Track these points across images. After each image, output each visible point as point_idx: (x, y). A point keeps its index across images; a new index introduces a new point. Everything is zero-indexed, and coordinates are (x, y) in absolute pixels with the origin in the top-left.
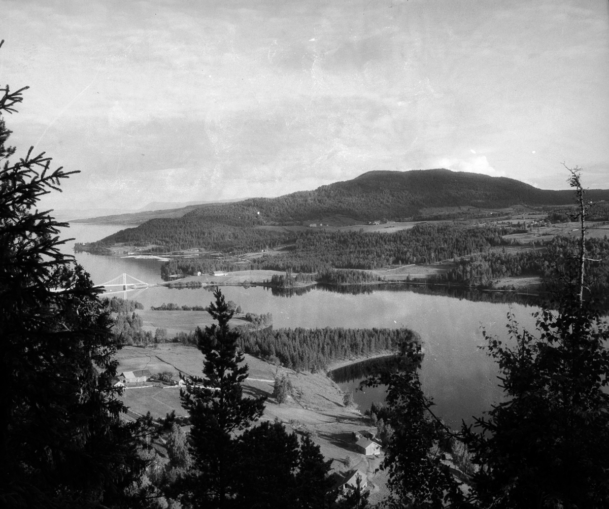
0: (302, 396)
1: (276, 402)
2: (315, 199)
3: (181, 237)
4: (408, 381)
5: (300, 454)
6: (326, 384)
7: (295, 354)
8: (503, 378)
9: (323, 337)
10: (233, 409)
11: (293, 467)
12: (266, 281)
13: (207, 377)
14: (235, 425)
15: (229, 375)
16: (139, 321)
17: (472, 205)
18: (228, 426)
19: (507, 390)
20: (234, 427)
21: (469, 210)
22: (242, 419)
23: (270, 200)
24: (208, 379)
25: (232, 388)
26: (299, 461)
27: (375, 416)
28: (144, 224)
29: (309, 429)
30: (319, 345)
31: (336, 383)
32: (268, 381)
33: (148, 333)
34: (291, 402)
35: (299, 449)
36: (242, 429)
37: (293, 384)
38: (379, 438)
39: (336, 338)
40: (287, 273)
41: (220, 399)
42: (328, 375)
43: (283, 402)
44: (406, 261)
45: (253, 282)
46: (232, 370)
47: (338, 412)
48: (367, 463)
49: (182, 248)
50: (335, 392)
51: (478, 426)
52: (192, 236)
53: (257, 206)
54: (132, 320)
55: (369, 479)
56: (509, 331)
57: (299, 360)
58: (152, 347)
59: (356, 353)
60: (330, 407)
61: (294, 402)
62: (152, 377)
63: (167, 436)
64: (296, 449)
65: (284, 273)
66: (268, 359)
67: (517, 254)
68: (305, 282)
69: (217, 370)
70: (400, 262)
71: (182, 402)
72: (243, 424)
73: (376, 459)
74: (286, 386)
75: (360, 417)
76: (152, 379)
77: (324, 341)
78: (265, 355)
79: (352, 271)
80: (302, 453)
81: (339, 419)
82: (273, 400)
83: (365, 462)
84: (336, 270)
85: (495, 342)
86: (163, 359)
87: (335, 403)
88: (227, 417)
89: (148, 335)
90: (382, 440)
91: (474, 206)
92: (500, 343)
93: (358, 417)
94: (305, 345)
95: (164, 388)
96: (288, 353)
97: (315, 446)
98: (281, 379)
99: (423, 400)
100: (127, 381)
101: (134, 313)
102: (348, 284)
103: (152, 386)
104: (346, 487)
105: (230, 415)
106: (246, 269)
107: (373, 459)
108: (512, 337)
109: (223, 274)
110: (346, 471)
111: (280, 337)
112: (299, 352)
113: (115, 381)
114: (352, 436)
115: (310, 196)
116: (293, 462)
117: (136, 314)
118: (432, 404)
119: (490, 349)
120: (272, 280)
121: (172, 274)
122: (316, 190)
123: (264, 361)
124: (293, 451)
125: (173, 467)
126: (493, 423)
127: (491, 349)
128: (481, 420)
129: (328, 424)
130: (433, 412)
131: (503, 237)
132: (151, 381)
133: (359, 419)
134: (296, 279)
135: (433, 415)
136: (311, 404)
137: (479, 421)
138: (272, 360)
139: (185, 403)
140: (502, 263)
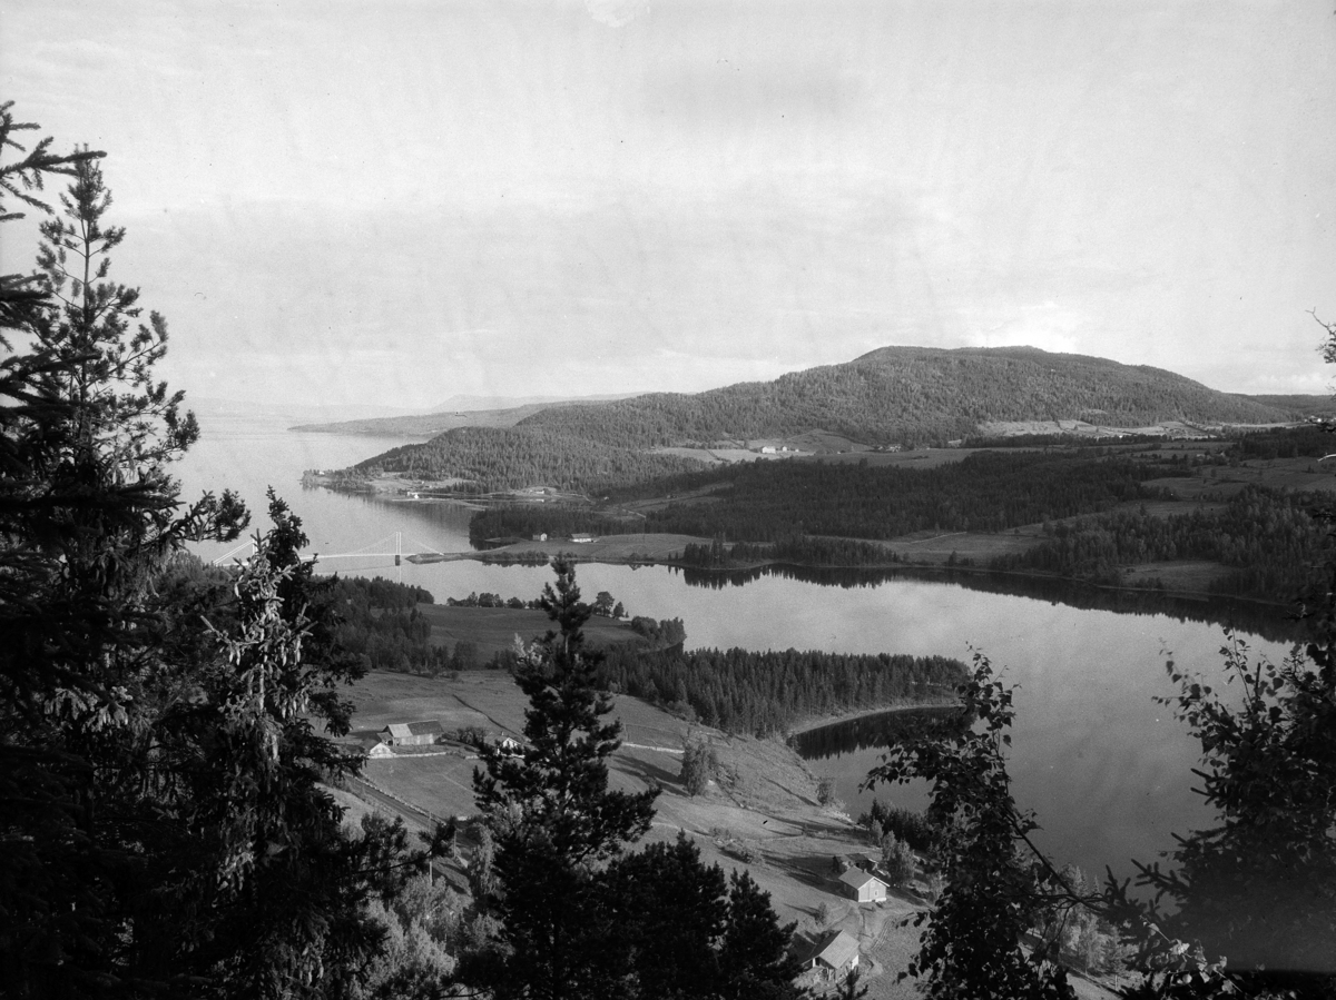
0: (738, 783)
1: (687, 792)
2: (774, 399)
3: (512, 465)
4: (979, 771)
5: (728, 909)
6: (784, 761)
7: (725, 699)
8: (1206, 772)
9: (781, 669)
10: (587, 814)
11: (713, 936)
12: (673, 556)
13: (532, 743)
14: (589, 849)
15: (579, 741)
16: (425, 625)
17: (1082, 420)
18: (575, 850)
19: (1213, 802)
20: (587, 852)
21: (1076, 428)
22: (605, 836)
23: (686, 397)
24: (533, 748)
25: (585, 770)
26: (725, 923)
27: (878, 826)
28: (440, 437)
29: (748, 847)
30: (772, 684)
31: (805, 758)
32: (671, 751)
33: (440, 649)
34: (715, 794)
35: (727, 899)
36: (605, 858)
37: (720, 758)
38: (884, 870)
39: (807, 673)
40: (715, 543)
41: (558, 792)
42: (789, 743)
43: (699, 794)
44: (948, 526)
45: (649, 556)
46: (586, 730)
47: (806, 814)
48: (861, 918)
49: (513, 487)
50: (800, 776)
51: (1146, 883)
52: (533, 464)
53: (661, 408)
54: (410, 623)
55: (864, 948)
56: (1227, 663)
57: (732, 713)
58: (447, 677)
59: (846, 702)
60: (790, 805)
61: (720, 793)
62: (445, 736)
63: (470, 853)
64: (721, 898)
65: (709, 542)
66: (672, 708)
67: (1170, 518)
68: (750, 560)
69: (554, 729)
70: (937, 526)
71: (477, 795)
72: (607, 849)
73: (879, 910)
74: (705, 763)
75: (849, 827)
76: (444, 740)
77: (784, 677)
78: (667, 701)
79: (842, 542)
80: (732, 908)
81: (810, 829)
82: (680, 787)
83: (856, 915)
84: (810, 538)
85: (1196, 688)
86: (468, 702)
87: (802, 798)
88: (573, 833)
89: (440, 653)
90: (890, 872)
91: (1087, 422)
92: (1208, 690)
93: (846, 826)
94: (745, 682)
95: (468, 757)
96: (712, 698)
97: (760, 892)
98: (696, 747)
99: (1014, 817)
100: (394, 742)
101: (414, 611)
102: (833, 566)
103: (444, 753)
104: (817, 963)
105: (580, 828)
106: (635, 532)
107: (873, 910)
108: (1232, 677)
109: (589, 540)
110: (820, 932)
111: (698, 666)
112: (733, 696)
113: (373, 741)
114: (835, 865)
115: (766, 392)
116: (714, 926)
117: (418, 610)
118: (1033, 826)
119: (1183, 705)
120: (685, 553)
121: (493, 537)
122: (777, 382)
123: (665, 711)
124: (714, 902)
125: (480, 915)
126: (1181, 879)
127: (1186, 704)
128: (1153, 871)
129: (786, 838)
130: (1034, 845)
131: (1143, 484)
132: (444, 744)
133: (847, 830)
134: (733, 554)
135: (1036, 852)
136: (754, 800)
137: (1147, 872)
138: (680, 710)
139: (483, 799)
140: (1138, 536)
